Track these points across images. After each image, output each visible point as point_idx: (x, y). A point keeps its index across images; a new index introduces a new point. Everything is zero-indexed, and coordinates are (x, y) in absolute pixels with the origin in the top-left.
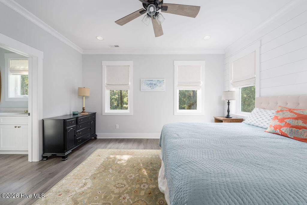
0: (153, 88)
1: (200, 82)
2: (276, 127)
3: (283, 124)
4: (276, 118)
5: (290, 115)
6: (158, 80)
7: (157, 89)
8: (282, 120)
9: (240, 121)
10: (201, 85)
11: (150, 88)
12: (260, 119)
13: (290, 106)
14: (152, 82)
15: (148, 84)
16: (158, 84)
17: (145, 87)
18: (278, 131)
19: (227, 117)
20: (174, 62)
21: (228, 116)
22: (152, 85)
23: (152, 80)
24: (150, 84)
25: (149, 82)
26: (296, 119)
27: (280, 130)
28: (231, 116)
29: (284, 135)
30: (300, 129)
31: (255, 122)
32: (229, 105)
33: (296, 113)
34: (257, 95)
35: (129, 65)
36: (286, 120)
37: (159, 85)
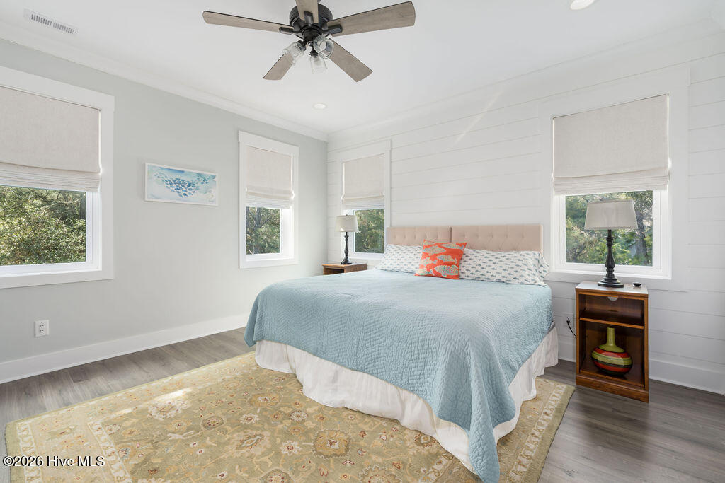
0: (185, 195)
1: (289, 193)
2: (429, 267)
3: (435, 262)
4: (425, 255)
5: (440, 250)
6: (199, 175)
7: (196, 197)
8: (433, 257)
9: (363, 267)
10: (292, 198)
11: (177, 194)
12: (402, 260)
13: (441, 239)
14: (181, 177)
15: (170, 183)
16: (198, 184)
17: (157, 189)
18: (432, 272)
19: (345, 263)
20: (238, 132)
21: (346, 261)
22: (181, 184)
23: (183, 172)
24: (177, 181)
25: (175, 176)
26: (446, 254)
27: (434, 271)
28: (350, 261)
29: (438, 276)
30: (451, 265)
31: (395, 265)
32: (347, 240)
33: (446, 249)
34: (387, 226)
35: (95, 106)
36: (438, 257)
37: (202, 187)
